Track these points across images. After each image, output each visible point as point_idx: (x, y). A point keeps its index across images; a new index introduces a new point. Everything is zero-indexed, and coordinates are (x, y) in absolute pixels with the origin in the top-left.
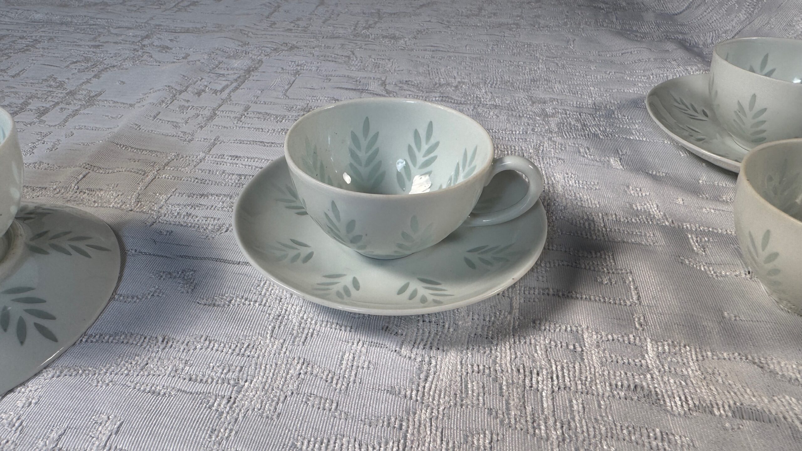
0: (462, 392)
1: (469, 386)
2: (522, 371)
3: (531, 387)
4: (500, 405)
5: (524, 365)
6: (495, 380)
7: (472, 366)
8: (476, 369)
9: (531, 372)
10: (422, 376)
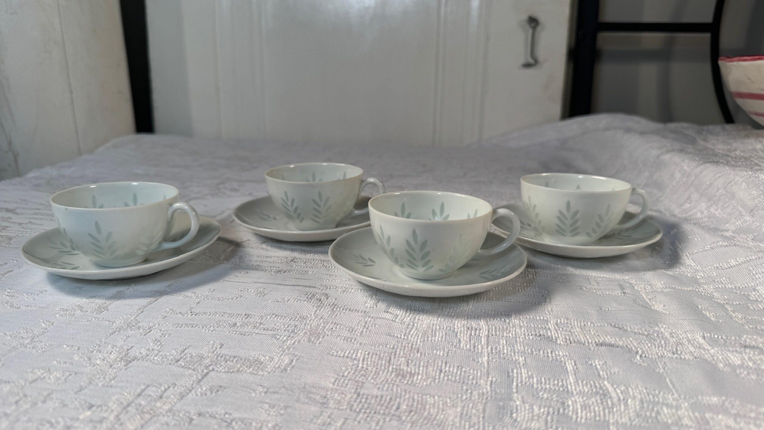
0: (432, 336)
1: (437, 334)
2: (470, 328)
3: (476, 334)
4: (455, 341)
5: (472, 327)
6: (454, 331)
7: (440, 326)
8: (442, 327)
9: (476, 329)
10: (408, 330)
